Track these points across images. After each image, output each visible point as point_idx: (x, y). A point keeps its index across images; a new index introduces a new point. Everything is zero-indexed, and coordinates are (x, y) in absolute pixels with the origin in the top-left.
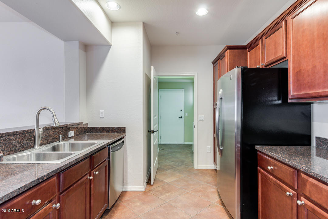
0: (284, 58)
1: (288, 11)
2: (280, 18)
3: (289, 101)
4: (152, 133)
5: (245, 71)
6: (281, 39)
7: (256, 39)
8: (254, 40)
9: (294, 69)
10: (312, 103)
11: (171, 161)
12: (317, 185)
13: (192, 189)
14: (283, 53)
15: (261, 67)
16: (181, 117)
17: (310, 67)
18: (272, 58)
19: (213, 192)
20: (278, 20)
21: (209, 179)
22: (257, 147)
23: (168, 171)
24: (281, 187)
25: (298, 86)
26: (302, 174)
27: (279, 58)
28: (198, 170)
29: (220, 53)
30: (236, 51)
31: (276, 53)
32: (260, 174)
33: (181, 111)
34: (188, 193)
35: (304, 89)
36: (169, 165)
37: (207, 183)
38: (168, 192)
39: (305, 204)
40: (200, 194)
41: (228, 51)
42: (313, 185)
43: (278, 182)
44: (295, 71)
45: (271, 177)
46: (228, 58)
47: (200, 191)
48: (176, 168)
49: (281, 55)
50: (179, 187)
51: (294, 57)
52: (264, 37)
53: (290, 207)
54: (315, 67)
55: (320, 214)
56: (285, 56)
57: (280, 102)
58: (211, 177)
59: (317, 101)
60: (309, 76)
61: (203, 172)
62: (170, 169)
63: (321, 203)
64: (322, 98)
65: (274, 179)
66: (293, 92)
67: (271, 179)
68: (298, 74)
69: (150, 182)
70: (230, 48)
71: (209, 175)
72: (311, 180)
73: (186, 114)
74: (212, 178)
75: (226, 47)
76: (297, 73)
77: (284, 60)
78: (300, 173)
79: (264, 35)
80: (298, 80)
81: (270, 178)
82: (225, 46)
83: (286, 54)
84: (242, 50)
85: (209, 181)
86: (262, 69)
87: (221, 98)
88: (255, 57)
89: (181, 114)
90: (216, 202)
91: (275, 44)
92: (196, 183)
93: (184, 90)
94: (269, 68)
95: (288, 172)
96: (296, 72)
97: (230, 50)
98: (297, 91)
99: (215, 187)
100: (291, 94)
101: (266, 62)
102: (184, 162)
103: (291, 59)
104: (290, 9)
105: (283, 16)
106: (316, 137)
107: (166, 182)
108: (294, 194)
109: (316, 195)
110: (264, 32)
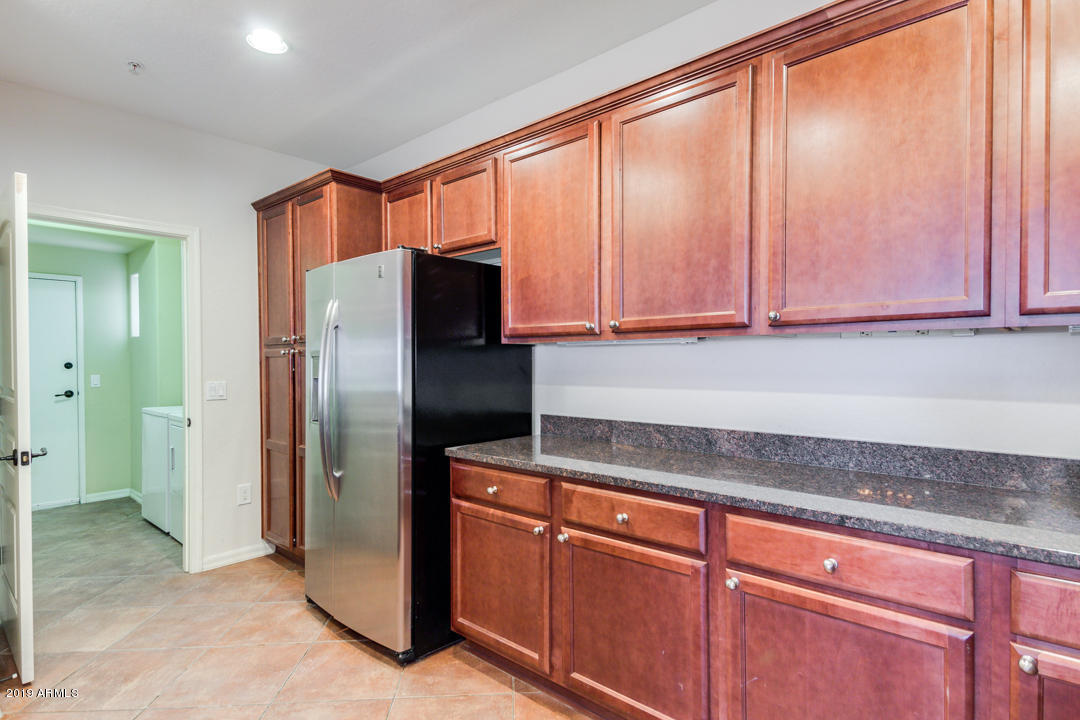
0: (493, 242)
1: (501, 141)
2: (483, 148)
3: (504, 341)
4: (24, 463)
5: (420, 260)
6: (485, 198)
7: (414, 175)
8: (410, 176)
9: (515, 271)
10: (534, 345)
11: (66, 576)
12: (591, 495)
13: (221, 636)
14: (490, 231)
15: (430, 252)
16: (69, 394)
17: (549, 274)
18: (461, 237)
19: (299, 616)
20: (477, 151)
21: (266, 587)
22: (452, 452)
23: (71, 615)
24: (515, 525)
25: (523, 311)
26: (563, 484)
27: (479, 240)
28: (203, 574)
29: (299, 184)
30: (356, 190)
31: (471, 227)
32: (459, 514)
33: (68, 366)
34: (211, 651)
35: (537, 317)
36: (62, 593)
37: (261, 601)
38: (127, 679)
39: (570, 537)
40: (257, 637)
41: (333, 185)
42: (586, 496)
43: (509, 515)
44: (517, 276)
45: (492, 511)
46: (335, 207)
47: (252, 631)
48: (108, 592)
49: (486, 236)
50: (164, 648)
51: (515, 246)
52: (439, 179)
53: (537, 557)
54: (557, 275)
55: (597, 543)
56: (493, 238)
57: (481, 341)
58: (266, 579)
59: (559, 343)
60: (546, 291)
61: (229, 575)
62: (79, 603)
63: (598, 524)
64: (569, 338)
65: (499, 513)
66: (515, 320)
67: (493, 515)
68: (524, 284)
69: (15, 676)
70: (339, 177)
71: (256, 576)
72: (581, 488)
73: (95, 380)
74: (271, 581)
75: (327, 171)
76: (522, 280)
77: (492, 247)
78: (556, 483)
79: (437, 172)
80: (524, 298)
81: (488, 514)
82: (328, 168)
83: (496, 234)
84: (370, 193)
85: (267, 593)
86: (432, 257)
87: (337, 327)
88: (411, 223)
89: (68, 380)
90: (319, 639)
91: (470, 204)
92: (222, 614)
93: (80, 280)
94: (451, 259)
95: (535, 487)
96: (519, 279)
97: (340, 186)
98: (523, 321)
99: (294, 602)
100: (510, 326)
101: (444, 242)
102: (132, 564)
103: (507, 246)
104: (507, 139)
105: (488, 146)
106: (542, 416)
107: (94, 653)
108: (545, 528)
109: (589, 513)
110: (440, 165)
